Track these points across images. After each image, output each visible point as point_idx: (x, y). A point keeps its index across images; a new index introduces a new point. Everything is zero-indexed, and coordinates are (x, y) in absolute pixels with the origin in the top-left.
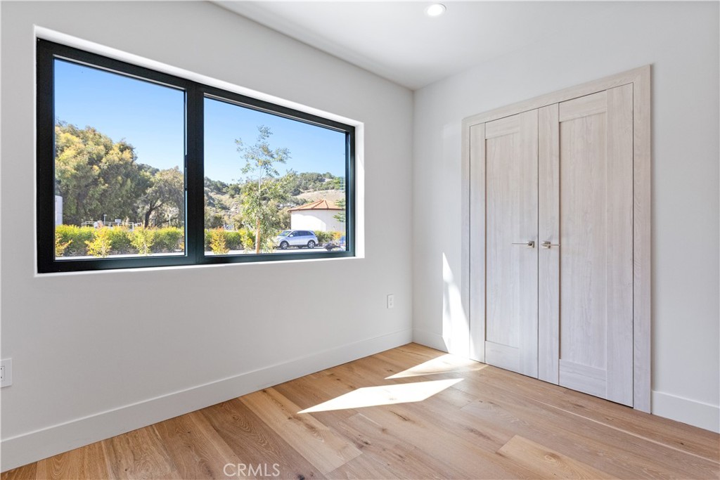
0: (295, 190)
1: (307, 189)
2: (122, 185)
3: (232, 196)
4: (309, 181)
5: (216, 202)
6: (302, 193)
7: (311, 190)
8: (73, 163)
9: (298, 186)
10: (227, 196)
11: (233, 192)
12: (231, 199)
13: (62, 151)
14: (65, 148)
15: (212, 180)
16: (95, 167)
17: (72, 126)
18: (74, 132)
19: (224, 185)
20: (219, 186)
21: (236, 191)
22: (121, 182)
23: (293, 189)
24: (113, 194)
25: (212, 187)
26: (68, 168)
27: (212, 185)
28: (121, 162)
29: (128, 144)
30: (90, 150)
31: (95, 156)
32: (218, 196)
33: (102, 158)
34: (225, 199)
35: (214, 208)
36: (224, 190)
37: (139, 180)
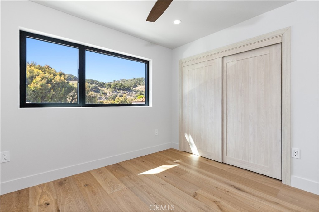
0: (135, 85)
1: (140, 84)
2: (61, 91)
3: (108, 89)
4: (141, 81)
5: (101, 91)
6: (138, 86)
7: (142, 85)
8: (40, 83)
9: (136, 83)
10: (106, 89)
11: (108, 87)
12: (107, 90)
13: (35, 78)
14: (37, 76)
15: (99, 81)
16: (49, 85)
17: (39, 66)
18: (40, 68)
19: (104, 84)
20: (102, 84)
21: (109, 86)
22: (60, 90)
23: (134, 85)
24: (57, 96)
25: (99, 84)
26: (38, 85)
27: (99, 83)
28: (60, 82)
29: (63, 72)
30: (47, 77)
31: (49, 79)
32: (102, 88)
33: (52, 80)
34: (105, 90)
35: (100, 94)
36: (104, 86)
37: (68, 87)
